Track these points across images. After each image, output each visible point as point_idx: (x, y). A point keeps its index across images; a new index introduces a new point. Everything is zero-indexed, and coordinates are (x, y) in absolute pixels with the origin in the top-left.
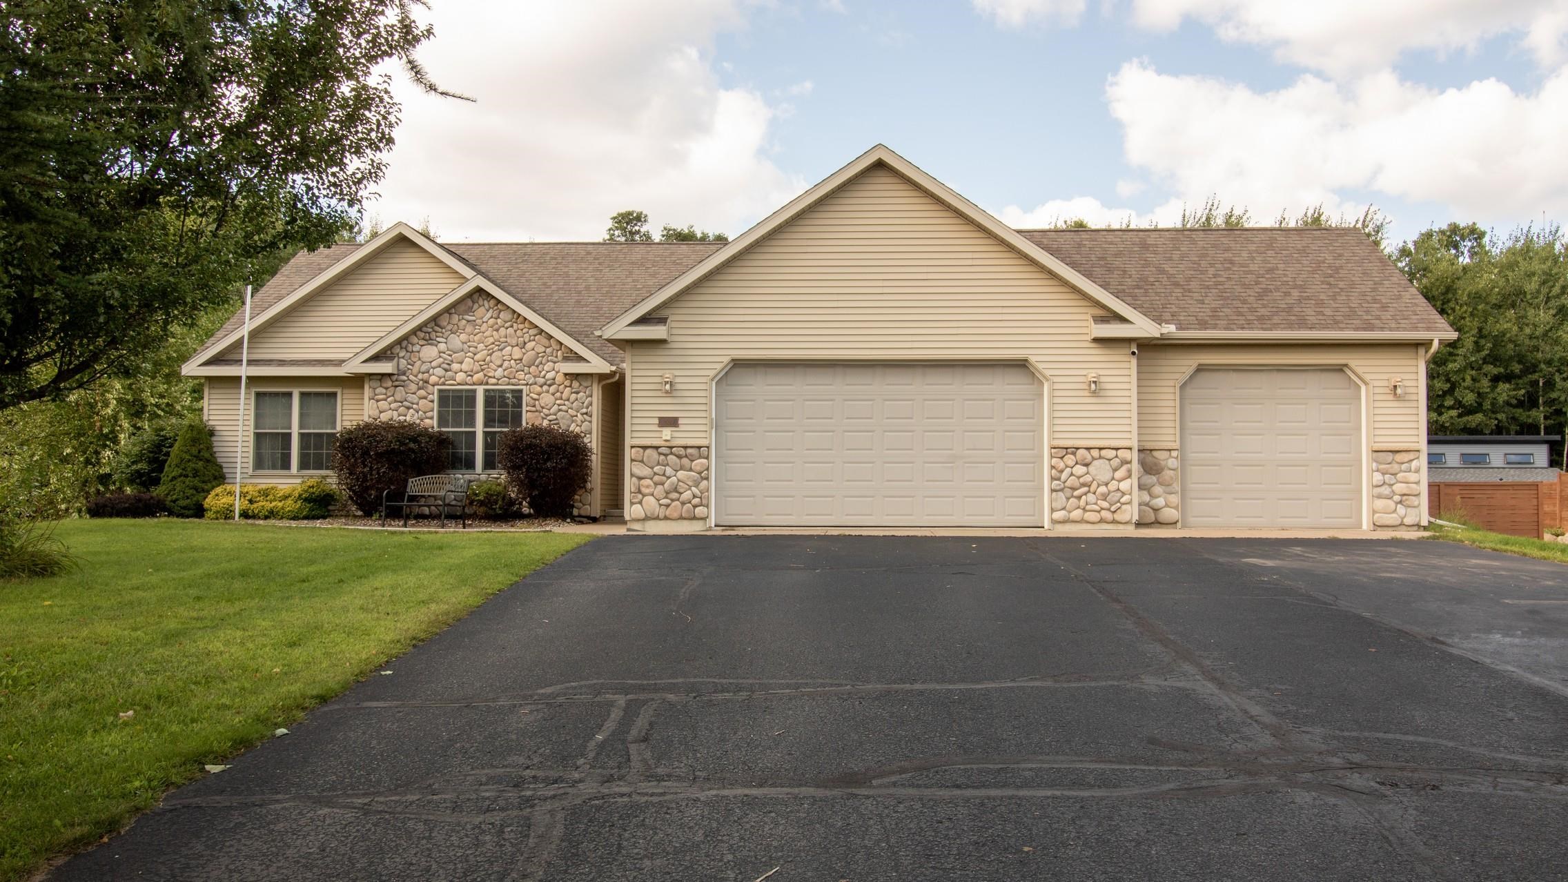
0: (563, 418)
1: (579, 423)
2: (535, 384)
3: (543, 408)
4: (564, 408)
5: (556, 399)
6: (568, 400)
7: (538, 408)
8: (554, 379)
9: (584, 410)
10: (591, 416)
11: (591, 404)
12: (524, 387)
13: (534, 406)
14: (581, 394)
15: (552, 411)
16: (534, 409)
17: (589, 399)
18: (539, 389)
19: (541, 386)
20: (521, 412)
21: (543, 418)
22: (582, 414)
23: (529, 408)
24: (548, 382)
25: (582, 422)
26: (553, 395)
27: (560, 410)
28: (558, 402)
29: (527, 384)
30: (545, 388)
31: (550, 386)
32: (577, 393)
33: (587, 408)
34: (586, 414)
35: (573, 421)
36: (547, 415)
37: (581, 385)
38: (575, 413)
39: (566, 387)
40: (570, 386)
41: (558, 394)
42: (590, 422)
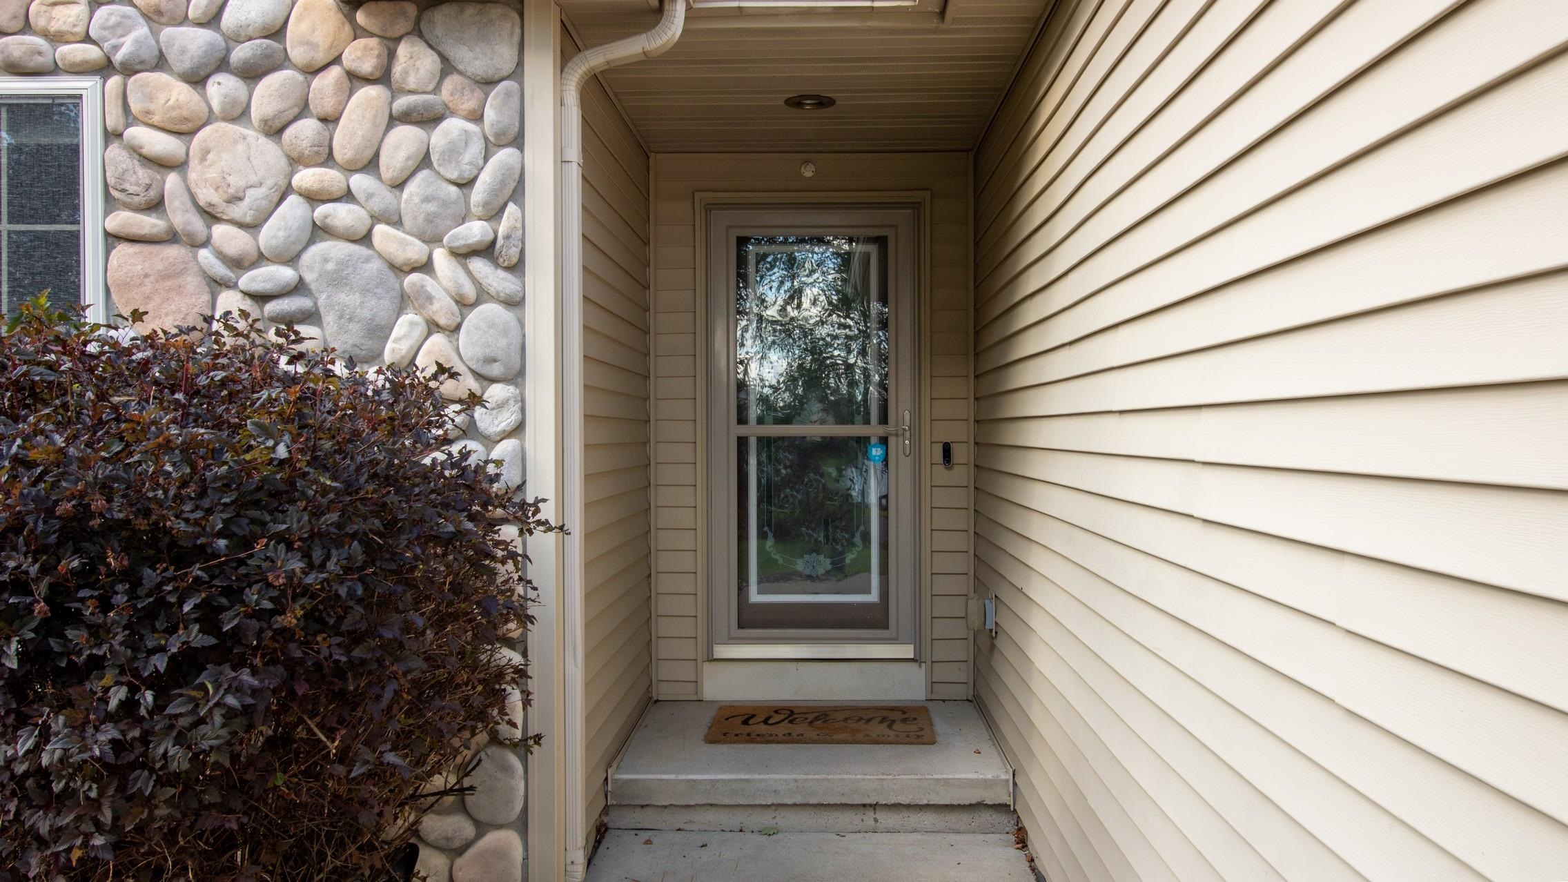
0: (338, 280)
1: (443, 309)
2: (160, 63)
3: (211, 216)
4: (342, 215)
5: (296, 161)
6: (371, 165)
7: (180, 215)
8: (277, 33)
9: (475, 231)
10: (517, 267)
11: (516, 191)
12: (86, 86)
13: (156, 206)
14: (453, 126)
15: (271, 234)
16: (149, 223)
17: (505, 156)
18: (179, 94)
19: (197, 79)
20: (72, 244)
21: (217, 284)
22: (463, 255)
23: (121, 220)
24: (240, 53)
25: (464, 305)
26: (275, 131)
27: (320, 231)
28: (307, 177)
29: (105, 68)
30: (222, 87)
31: (252, 74)
32: (428, 119)
33: (494, 214)
34: (487, 251)
35: (404, 302)
36: (239, 264)
37: (447, 67)
38: (415, 250)
39: (355, 79)
40: (383, 77)
41: (305, 131)
42: (515, 303)
